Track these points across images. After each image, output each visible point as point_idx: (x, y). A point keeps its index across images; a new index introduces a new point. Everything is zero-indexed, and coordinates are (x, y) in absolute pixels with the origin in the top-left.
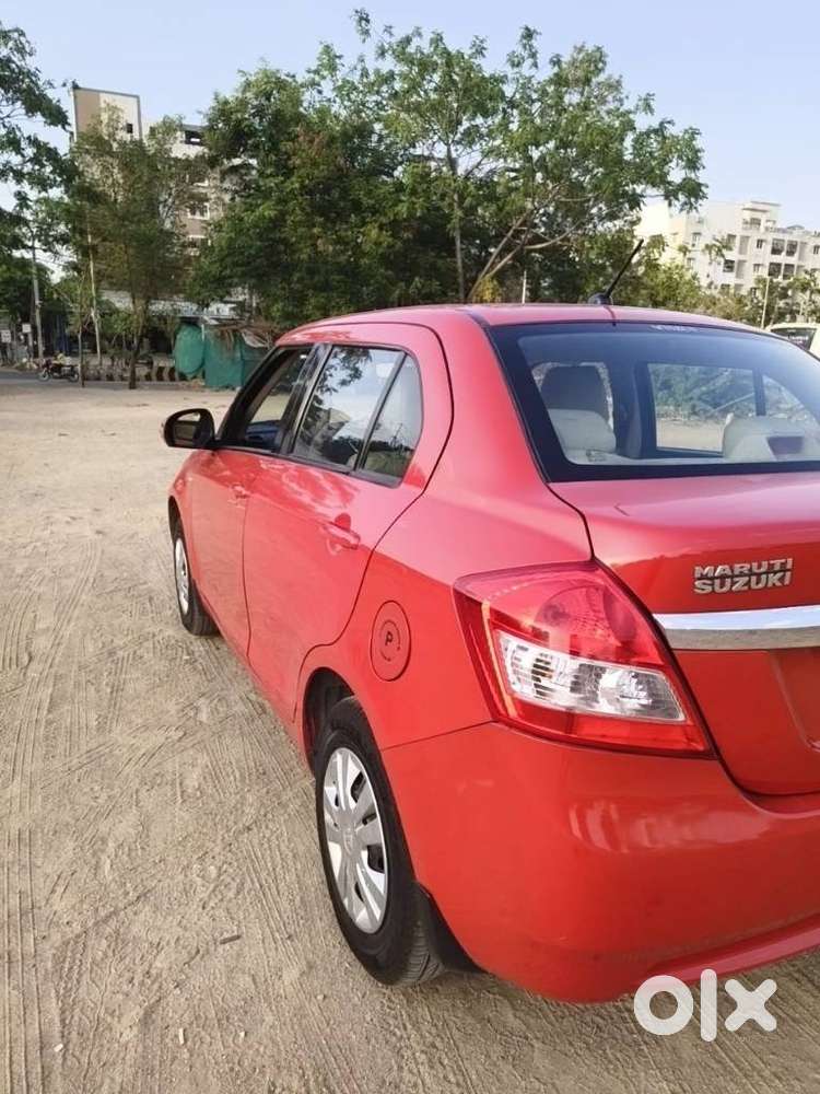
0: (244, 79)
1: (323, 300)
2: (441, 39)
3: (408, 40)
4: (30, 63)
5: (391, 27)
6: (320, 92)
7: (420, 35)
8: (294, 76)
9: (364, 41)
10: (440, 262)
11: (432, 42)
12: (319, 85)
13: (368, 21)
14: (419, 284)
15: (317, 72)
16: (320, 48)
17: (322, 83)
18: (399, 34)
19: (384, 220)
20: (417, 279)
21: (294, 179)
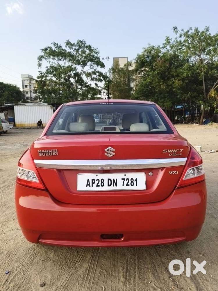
0: (144, 49)
1: (163, 101)
2: (197, 29)
3: (188, 31)
4: (99, 55)
5: (183, 29)
6: (167, 48)
7: (191, 29)
8: (159, 46)
9: (176, 34)
10: (197, 88)
11: (195, 31)
12: (166, 47)
13: (177, 29)
14: (190, 94)
15: (165, 44)
16: (165, 38)
17: (167, 46)
18: (185, 31)
19: (180, 78)
20: (190, 93)
21: (156, 71)
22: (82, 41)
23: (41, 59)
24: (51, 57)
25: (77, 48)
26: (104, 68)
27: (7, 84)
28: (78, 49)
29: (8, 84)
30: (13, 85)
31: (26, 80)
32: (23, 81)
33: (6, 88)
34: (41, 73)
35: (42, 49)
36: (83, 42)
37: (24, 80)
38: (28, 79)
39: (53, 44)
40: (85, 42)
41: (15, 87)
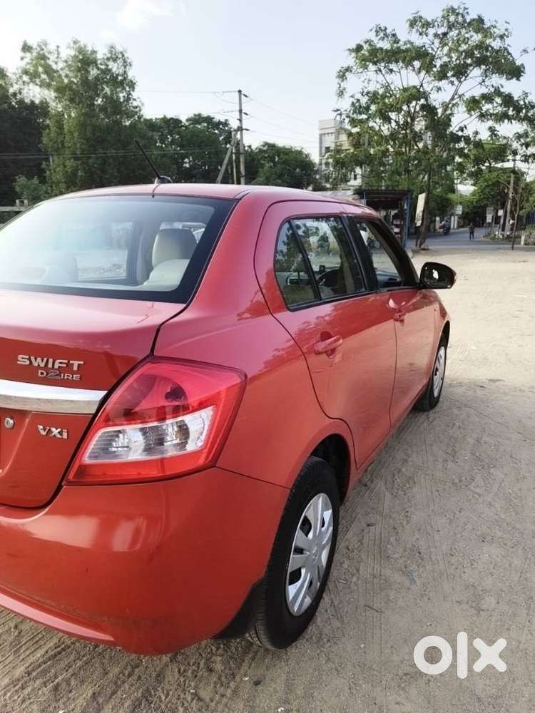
4: (508, 42)
22: (456, 7)
23: (344, 75)
24: (372, 67)
25: (444, 30)
26: (518, 79)
27: (284, 147)
28: (445, 34)
29: (287, 147)
30: (296, 149)
31: (328, 134)
32: (321, 136)
33: (282, 156)
34: (339, 112)
35: (349, 50)
36: (461, 11)
37: (324, 134)
38: (333, 130)
39: (374, 30)
40: (466, 9)
41: (300, 153)
